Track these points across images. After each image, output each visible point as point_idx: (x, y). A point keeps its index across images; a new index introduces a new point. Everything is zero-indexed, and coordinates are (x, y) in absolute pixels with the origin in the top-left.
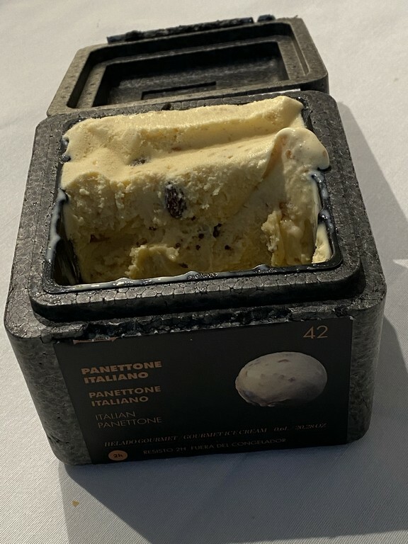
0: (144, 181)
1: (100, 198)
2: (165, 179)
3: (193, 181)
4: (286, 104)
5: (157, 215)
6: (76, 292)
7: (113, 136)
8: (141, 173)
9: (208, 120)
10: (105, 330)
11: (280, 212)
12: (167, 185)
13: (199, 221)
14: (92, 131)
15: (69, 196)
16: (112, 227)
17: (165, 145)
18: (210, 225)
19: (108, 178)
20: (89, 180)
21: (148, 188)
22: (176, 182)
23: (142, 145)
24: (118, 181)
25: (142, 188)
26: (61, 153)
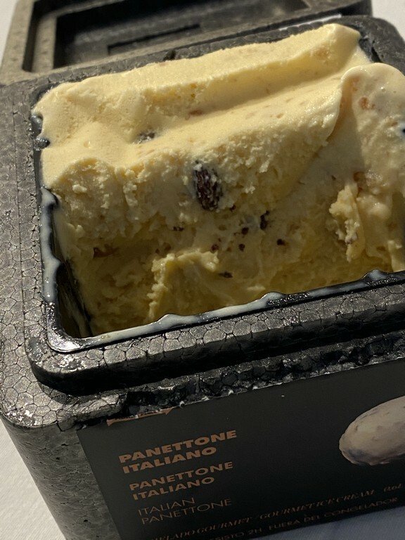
0: (162, 163)
1: (102, 195)
2: (191, 157)
3: (230, 155)
4: (339, 34)
5: (184, 209)
6: (102, 346)
7: (104, 104)
8: (156, 152)
9: (236, 66)
10: (152, 399)
11: (355, 186)
12: (194, 165)
13: (241, 210)
14: (73, 99)
15: (58, 197)
16: (122, 233)
17: (179, 108)
18: (255, 214)
19: (110, 164)
20: (84, 171)
21: (170, 173)
22: (206, 160)
23: (149, 112)
24: (125, 168)
25: (159, 174)
26: (35, 136)
